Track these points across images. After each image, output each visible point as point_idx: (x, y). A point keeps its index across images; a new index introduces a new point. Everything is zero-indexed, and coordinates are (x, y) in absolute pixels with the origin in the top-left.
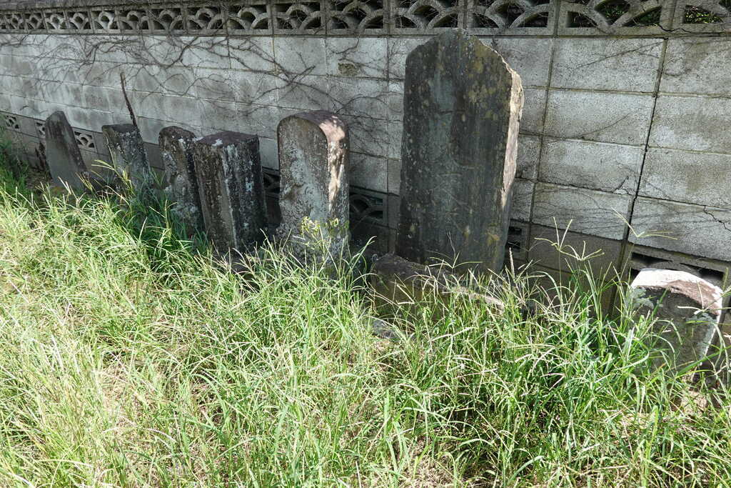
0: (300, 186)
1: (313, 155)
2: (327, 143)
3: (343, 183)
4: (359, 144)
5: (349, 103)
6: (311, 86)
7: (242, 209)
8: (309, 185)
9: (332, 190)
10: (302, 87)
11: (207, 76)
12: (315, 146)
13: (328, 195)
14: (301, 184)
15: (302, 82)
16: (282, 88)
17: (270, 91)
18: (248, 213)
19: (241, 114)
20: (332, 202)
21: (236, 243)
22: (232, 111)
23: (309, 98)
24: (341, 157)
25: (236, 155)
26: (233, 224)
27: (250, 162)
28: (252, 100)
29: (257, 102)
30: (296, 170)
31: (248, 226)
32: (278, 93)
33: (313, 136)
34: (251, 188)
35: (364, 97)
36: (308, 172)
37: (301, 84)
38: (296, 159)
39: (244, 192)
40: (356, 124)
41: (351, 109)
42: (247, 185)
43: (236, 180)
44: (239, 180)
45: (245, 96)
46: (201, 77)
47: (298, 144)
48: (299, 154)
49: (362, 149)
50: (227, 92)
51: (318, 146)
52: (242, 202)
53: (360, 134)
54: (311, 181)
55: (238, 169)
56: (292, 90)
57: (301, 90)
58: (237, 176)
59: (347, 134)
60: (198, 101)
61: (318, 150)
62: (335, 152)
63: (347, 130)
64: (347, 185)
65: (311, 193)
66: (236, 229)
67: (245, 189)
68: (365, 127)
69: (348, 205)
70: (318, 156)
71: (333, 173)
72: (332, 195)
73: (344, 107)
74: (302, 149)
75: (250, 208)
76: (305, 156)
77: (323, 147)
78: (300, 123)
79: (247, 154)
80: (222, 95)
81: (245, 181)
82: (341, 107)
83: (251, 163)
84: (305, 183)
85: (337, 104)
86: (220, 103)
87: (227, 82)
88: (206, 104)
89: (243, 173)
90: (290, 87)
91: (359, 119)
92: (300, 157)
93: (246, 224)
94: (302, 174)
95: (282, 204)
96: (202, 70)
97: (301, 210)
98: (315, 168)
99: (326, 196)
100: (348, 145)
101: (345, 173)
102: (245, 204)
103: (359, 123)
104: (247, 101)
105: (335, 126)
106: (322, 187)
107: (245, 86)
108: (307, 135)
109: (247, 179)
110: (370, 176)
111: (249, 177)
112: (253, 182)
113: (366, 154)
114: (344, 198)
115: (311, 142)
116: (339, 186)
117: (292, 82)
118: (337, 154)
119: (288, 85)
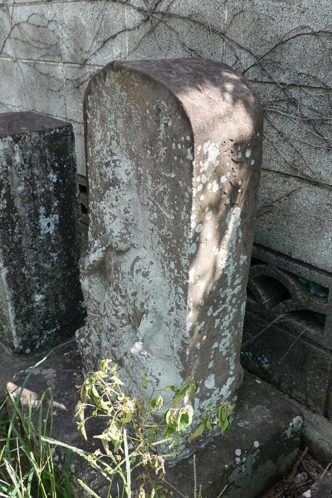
0: (120, 253)
1: (156, 177)
2: (191, 144)
3: (233, 256)
4: (286, 154)
5: (272, 51)
6: (189, 18)
7: (29, 269)
8: (141, 253)
9: (200, 277)
10: (173, 23)
11: (25, 18)
12: (163, 150)
13: (186, 288)
14: (122, 246)
15: (172, 11)
16: (134, 29)
17: (114, 37)
18: (43, 276)
19: (70, 85)
20: (197, 307)
21: (14, 333)
22: (58, 80)
23: (183, 45)
24: (235, 188)
25: (18, 158)
26: (8, 297)
27: (51, 175)
28: (85, 56)
29: (93, 61)
30: (114, 211)
31: (43, 301)
32: (127, 38)
33: (158, 122)
34: (52, 227)
35: (314, 34)
36: (144, 218)
37: (170, 16)
38: (115, 182)
39: (35, 236)
40: (284, 105)
41: (276, 65)
42: (43, 222)
43: (16, 210)
44: (22, 210)
45: (75, 51)
46: (19, 21)
47: (123, 141)
48: (124, 169)
49: (293, 167)
50: (51, 45)
51: (170, 153)
52: (29, 256)
53: (291, 128)
54: (149, 244)
55: (20, 189)
56: (152, 30)
57: (171, 28)
58: (18, 203)
59: (258, 127)
60: (16, 64)
61: (169, 164)
62: (217, 174)
63: (259, 116)
64: (244, 258)
65: (145, 275)
66: (15, 306)
67: (36, 230)
68: (306, 113)
69: (244, 305)
70: (169, 180)
71: (209, 232)
72: (199, 288)
73: (259, 62)
74: (132, 156)
75: (47, 266)
76: (139, 177)
77: (182, 156)
79: (43, 158)
80: (44, 52)
81: (37, 215)
82: (251, 61)
83: (53, 177)
84: (132, 245)
85: (244, 55)
86: (43, 67)
87: (52, 26)
88: (25, 68)
89: (34, 197)
90: (149, 24)
91: (295, 93)
92: (125, 179)
93: (38, 297)
94: (127, 224)
95: (85, 283)
96: (19, 8)
97: (122, 311)
98: (159, 211)
99: (180, 290)
100: (258, 155)
101: (241, 227)
102: (37, 259)
103: (293, 102)
104: (79, 60)
105: (228, 97)
106: (172, 265)
107: (76, 30)
108: (144, 119)
109: (42, 210)
110: (306, 230)
111: (48, 206)
112: (57, 216)
113: (301, 179)
114: (235, 289)
115: (153, 140)
116: (222, 264)
117: (153, 12)
118: (224, 179)
119: (145, 21)
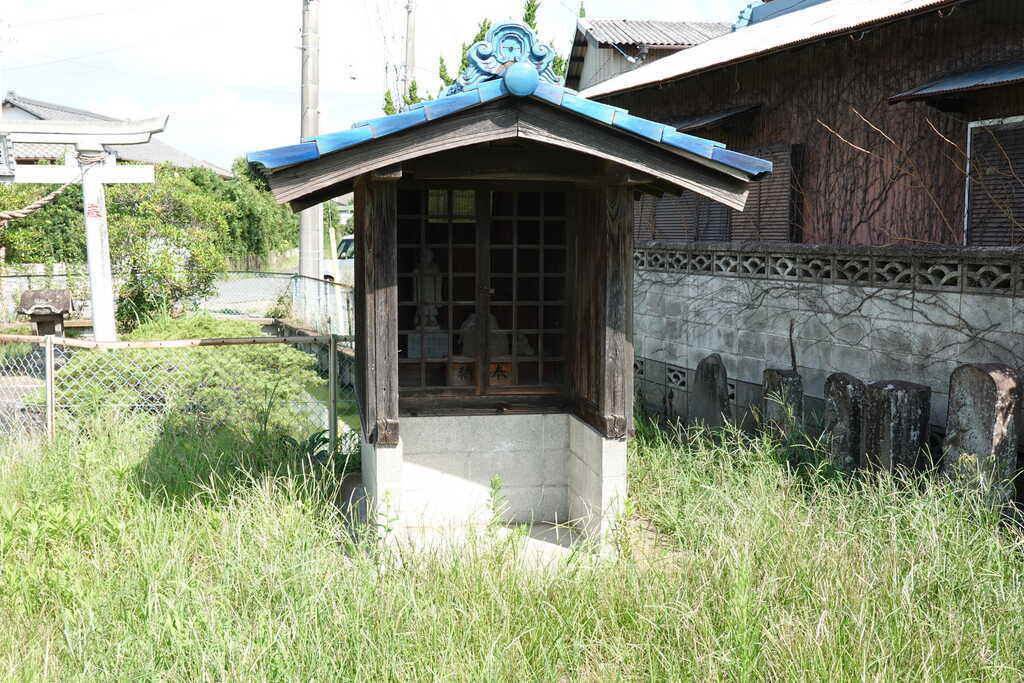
0: (965, 431)
1: (982, 402)
2: (995, 390)
3: (1010, 431)
6: (994, 342)
8: (974, 430)
9: (997, 436)
10: (985, 343)
11: (885, 327)
12: (985, 393)
13: (992, 440)
14: (966, 428)
16: (964, 343)
17: (950, 346)
19: (916, 367)
20: (995, 449)
22: (907, 364)
23: (991, 354)
24: (1010, 405)
25: (906, 400)
27: (919, 411)
28: (930, 353)
29: (935, 356)
30: (964, 415)
32: (958, 347)
33: (983, 383)
34: (916, 437)
36: (974, 417)
37: (984, 340)
38: (965, 405)
39: (907, 440)
42: (912, 433)
43: (902, 425)
45: (923, 349)
46: (878, 328)
47: (969, 391)
48: (969, 400)
50: (904, 344)
51: (988, 393)
54: (977, 427)
55: (905, 415)
56: (975, 345)
57: (984, 346)
58: (903, 422)
59: (1018, 385)
60: (871, 352)
61: (987, 397)
62: (1004, 400)
63: (1018, 381)
64: (1014, 434)
65: (976, 438)
69: (1016, 457)
70: (987, 402)
71: (1000, 420)
72: (997, 441)
74: (972, 395)
76: (974, 402)
77: (992, 394)
78: (972, 371)
79: (917, 402)
80: (898, 347)
81: (910, 429)
84: (970, 428)
86: (895, 355)
87: (906, 335)
88: (879, 356)
89: (910, 420)
90: (973, 342)
92: (969, 403)
94: (969, 420)
95: (945, 448)
96: (880, 321)
98: (982, 414)
101: (1013, 422)
104: (925, 354)
105: (1006, 376)
107: (925, 340)
108: (978, 383)
109: (913, 427)
112: (918, 432)
114: (1012, 449)
115: (981, 390)
117: (975, 337)
118: (1006, 403)
119: (970, 341)
